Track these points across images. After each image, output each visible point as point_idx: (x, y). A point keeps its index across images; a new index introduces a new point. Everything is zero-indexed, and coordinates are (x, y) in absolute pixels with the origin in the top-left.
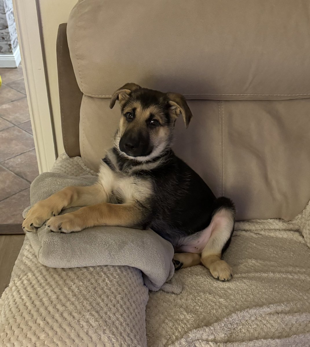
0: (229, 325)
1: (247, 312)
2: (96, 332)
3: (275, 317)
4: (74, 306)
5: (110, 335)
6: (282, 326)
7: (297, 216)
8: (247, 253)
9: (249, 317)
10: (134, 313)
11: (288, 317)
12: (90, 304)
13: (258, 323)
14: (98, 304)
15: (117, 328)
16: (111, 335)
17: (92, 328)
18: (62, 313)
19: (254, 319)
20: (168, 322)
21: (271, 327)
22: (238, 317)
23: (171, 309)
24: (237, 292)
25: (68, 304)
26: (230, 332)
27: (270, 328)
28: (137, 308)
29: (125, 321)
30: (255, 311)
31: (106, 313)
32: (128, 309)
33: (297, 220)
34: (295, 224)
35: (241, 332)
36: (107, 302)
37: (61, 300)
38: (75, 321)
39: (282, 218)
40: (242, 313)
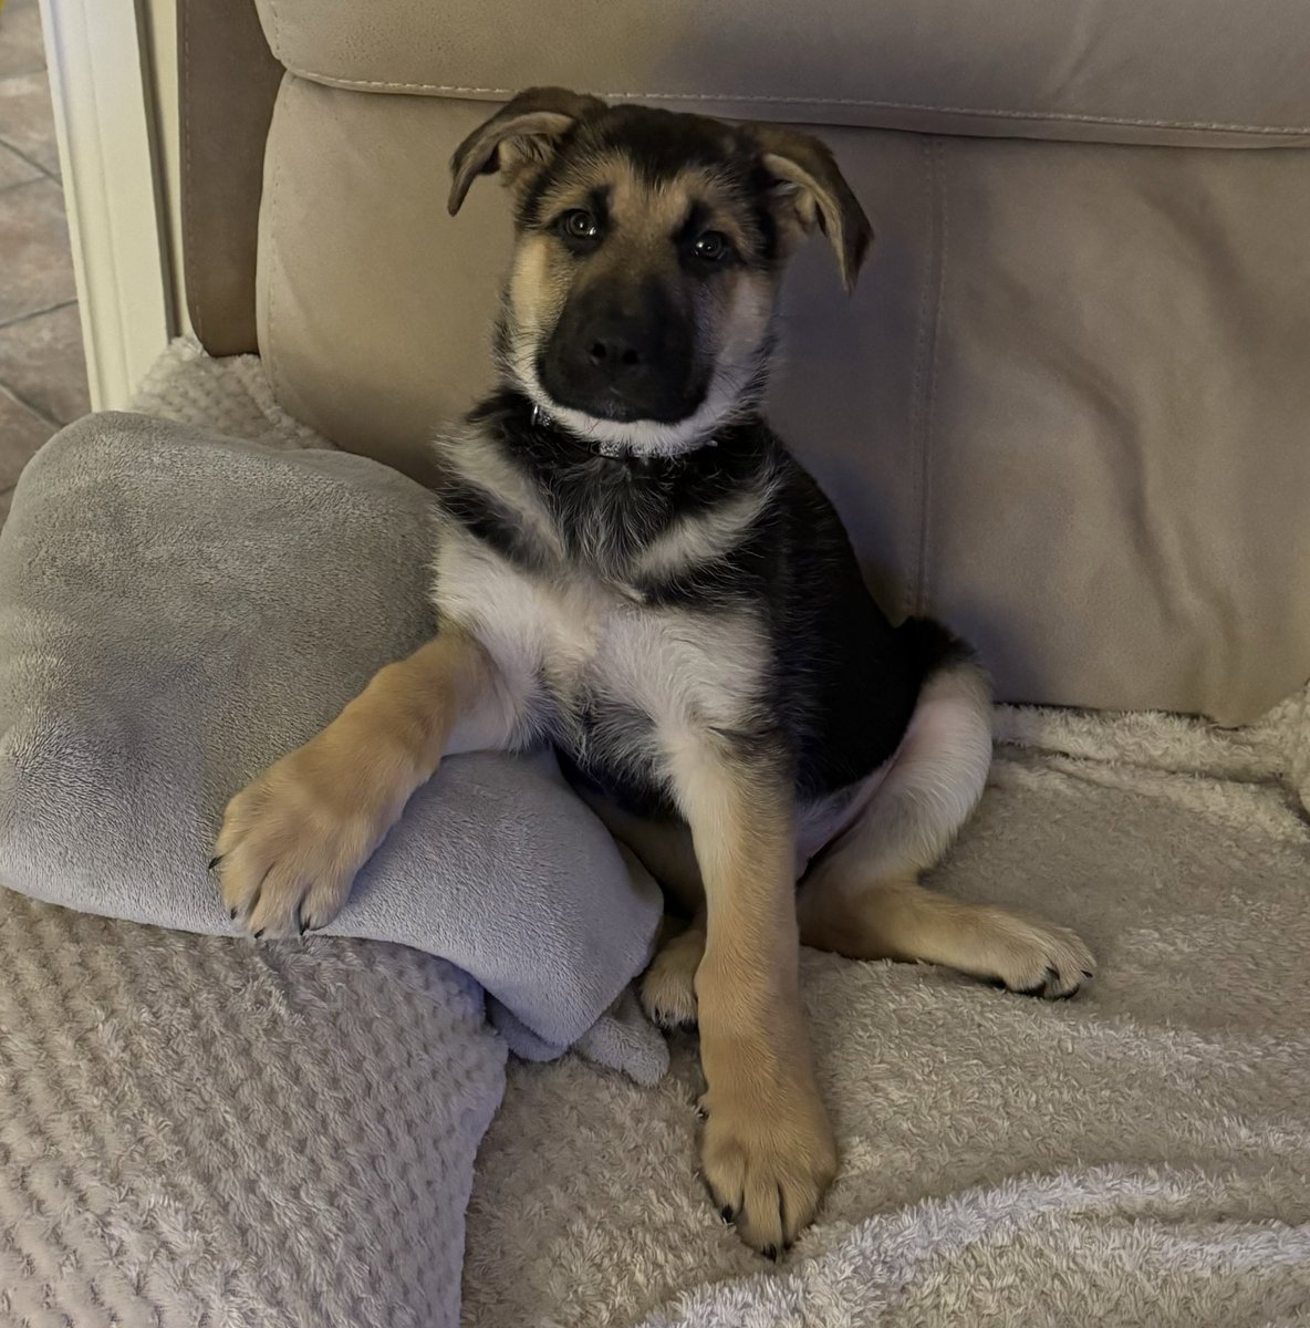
0: (878, 1269)
1: (973, 1202)
2: (185, 1285)
3: (1115, 1239)
4: (90, 1139)
5: (253, 1304)
6: (1142, 1291)
7: (1280, 710)
8: (1024, 876)
9: (980, 1232)
10: (401, 1187)
11: (1174, 1245)
12: (176, 1130)
13: (1027, 1266)
14: (217, 1133)
15: (299, 1270)
16: (260, 1306)
17: (164, 1263)
18: (24, 1169)
19: (1007, 1241)
20: (586, 1232)
21: (1086, 1292)
22: (926, 1234)
23: (612, 1165)
24: (931, 1101)
25: (61, 1127)
26: (884, 1307)
27: (1084, 1297)
28: (421, 1156)
29: (348, 1228)
30: (1010, 1202)
31: (251, 1186)
32: (373, 1162)
33: (1275, 727)
34: (1264, 744)
35: (937, 1307)
36: (265, 1125)
37: (29, 1101)
38: (87, 1220)
39: (1208, 711)
40: (950, 1209)
